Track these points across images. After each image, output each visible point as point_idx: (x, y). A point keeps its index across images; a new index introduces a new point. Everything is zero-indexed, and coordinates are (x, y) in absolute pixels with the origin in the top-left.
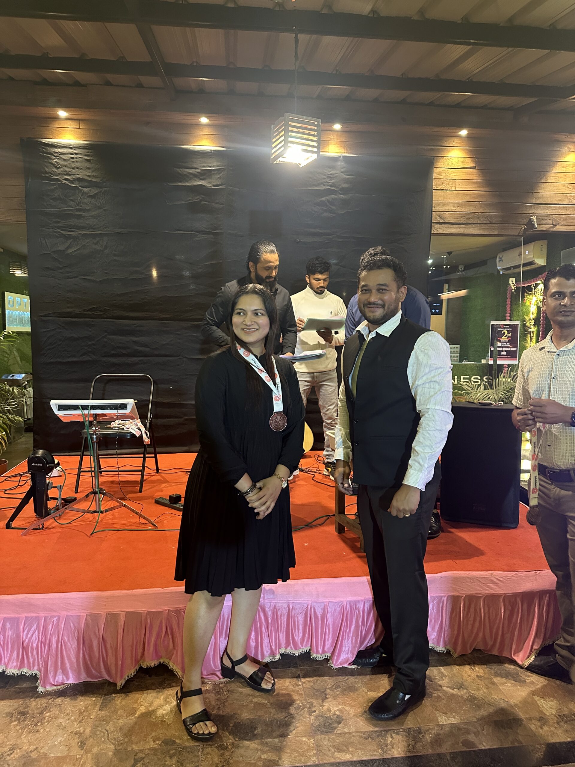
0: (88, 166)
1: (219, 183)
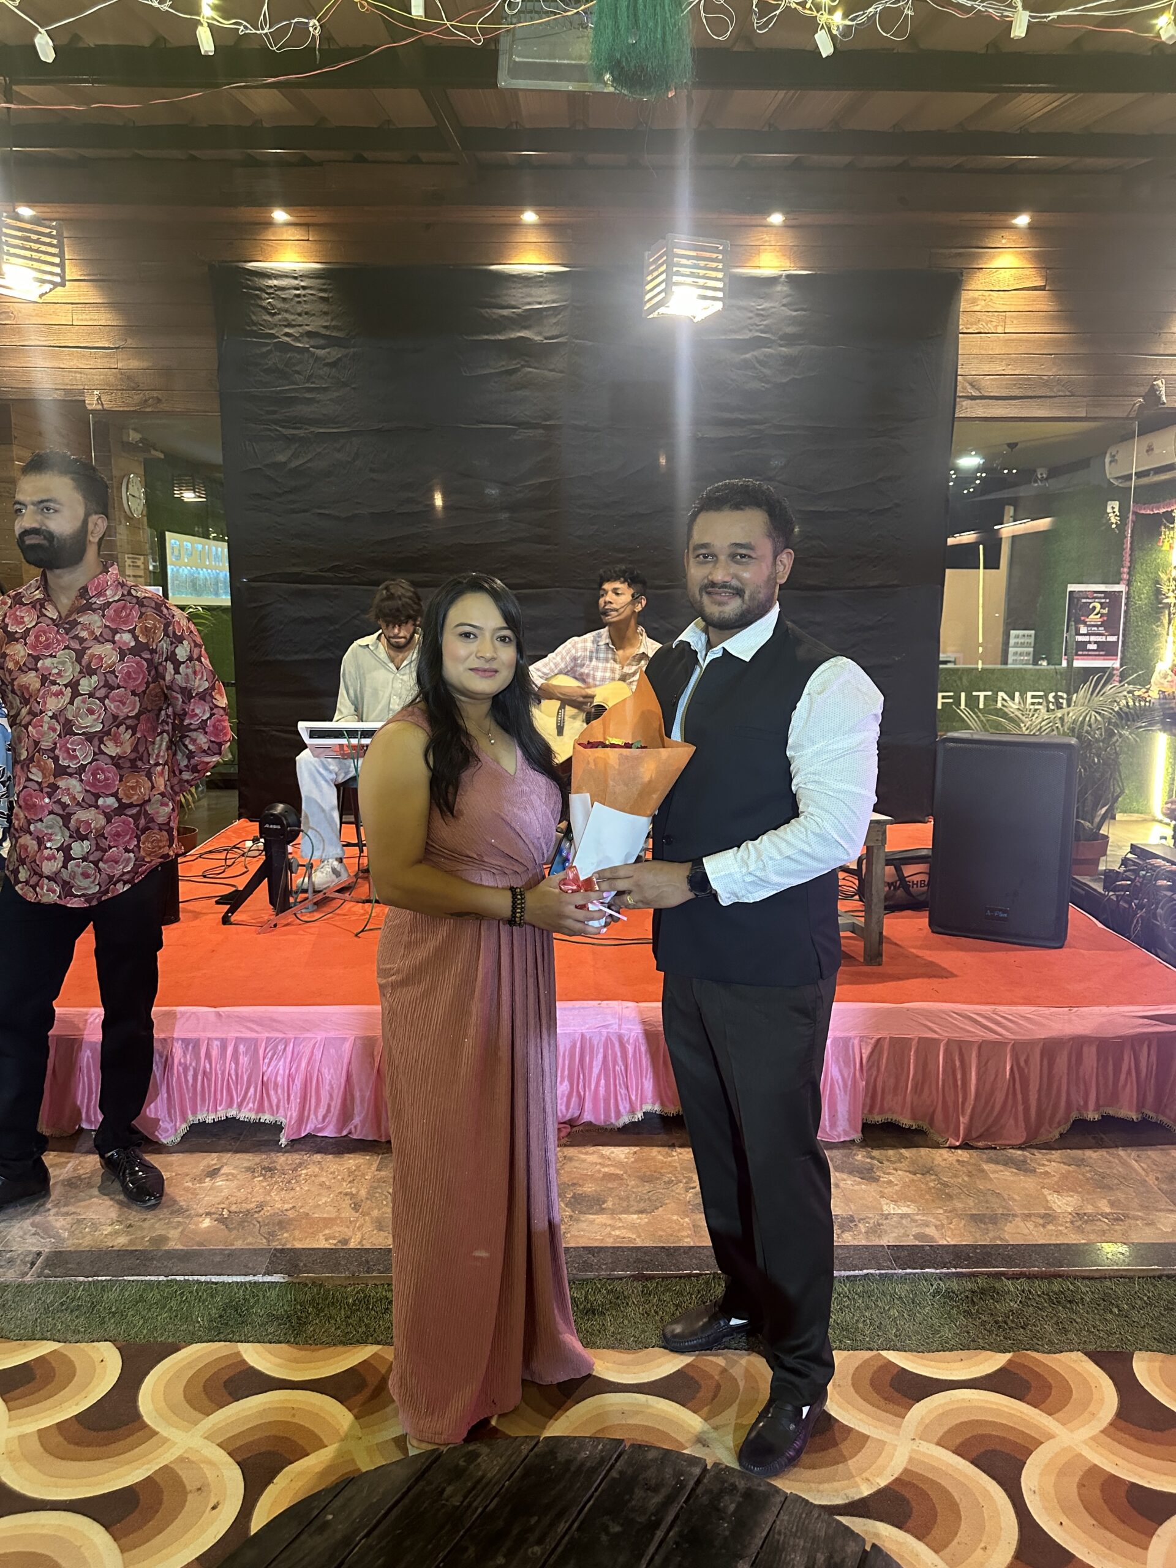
0: (325, 310)
1: (555, 333)
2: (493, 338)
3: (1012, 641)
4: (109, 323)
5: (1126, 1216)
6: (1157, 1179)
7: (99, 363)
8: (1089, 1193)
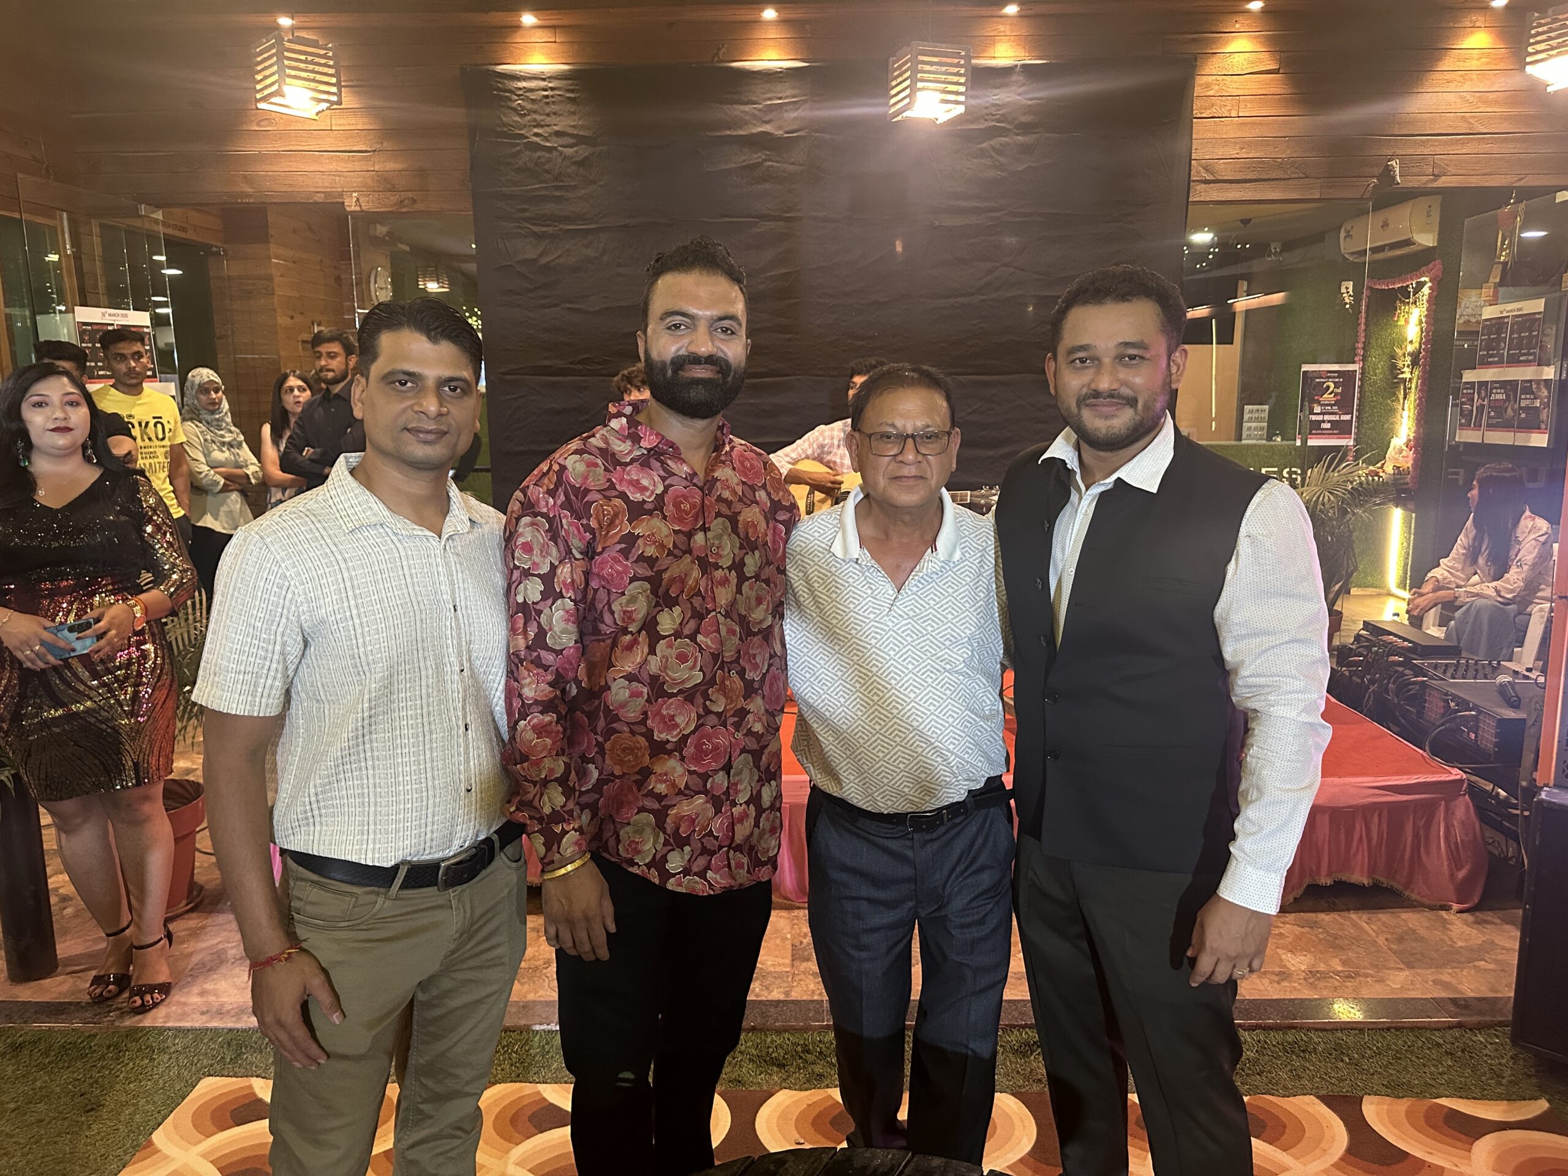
0: (572, 110)
1: (795, 127)
2: (735, 133)
3: (1246, 417)
4: (366, 127)
5: (1357, 974)
6: (1387, 940)
7: (358, 166)
8: (1321, 953)
